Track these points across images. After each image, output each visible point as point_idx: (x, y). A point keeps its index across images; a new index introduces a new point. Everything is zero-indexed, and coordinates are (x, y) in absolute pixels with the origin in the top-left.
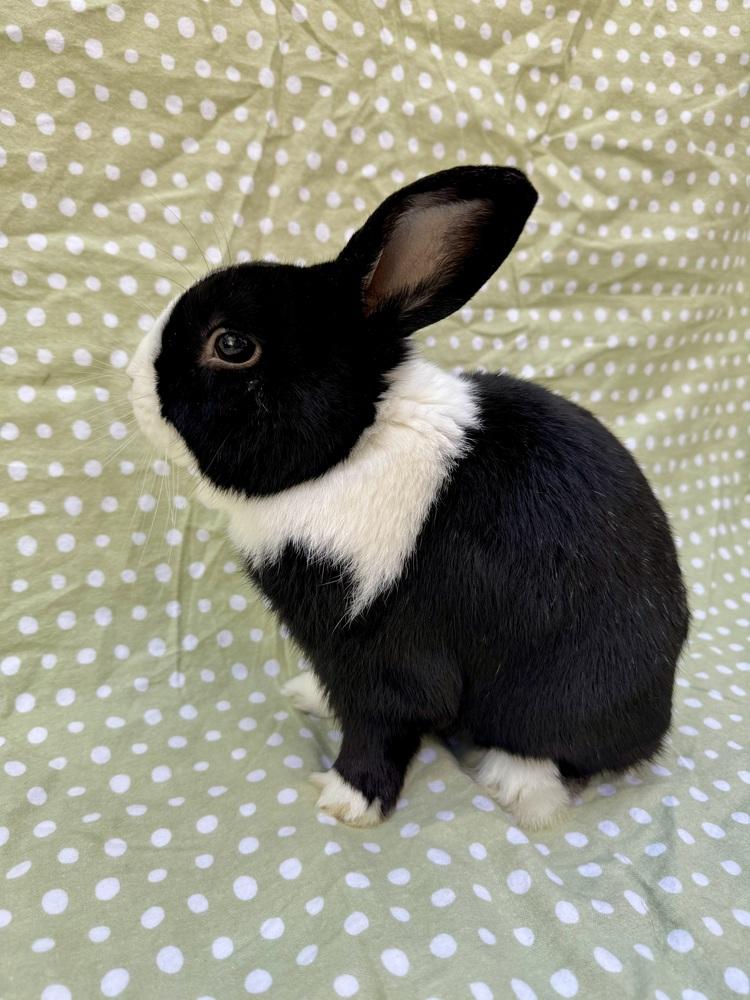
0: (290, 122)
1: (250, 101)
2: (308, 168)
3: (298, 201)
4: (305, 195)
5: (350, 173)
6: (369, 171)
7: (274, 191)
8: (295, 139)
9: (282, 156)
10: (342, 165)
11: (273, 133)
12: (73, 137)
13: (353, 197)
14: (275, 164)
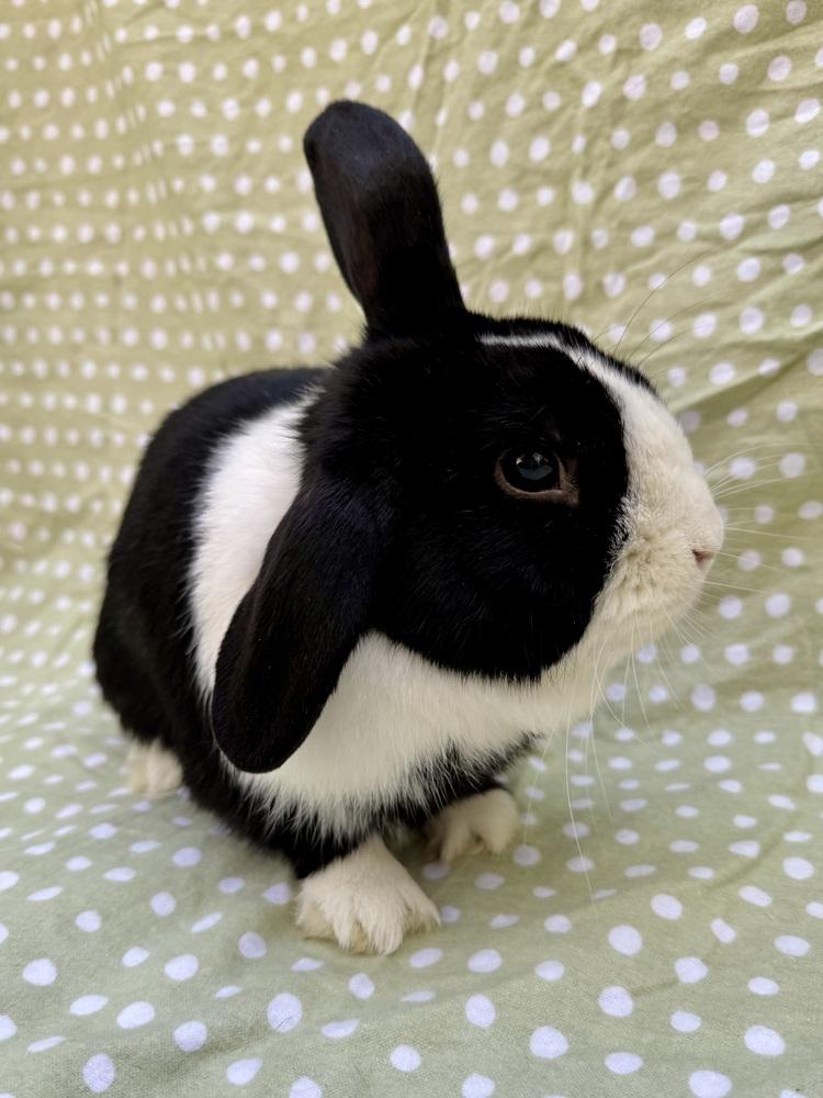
0: (461, 22)
1: (415, 15)
2: (480, 74)
3: (468, 121)
4: (477, 111)
5: (537, 63)
6: (565, 50)
7: (442, 118)
8: (467, 43)
9: (451, 70)
10: (527, 56)
11: (438, 46)
12: (254, 116)
13: (540, 93)
14: (442, 83)
